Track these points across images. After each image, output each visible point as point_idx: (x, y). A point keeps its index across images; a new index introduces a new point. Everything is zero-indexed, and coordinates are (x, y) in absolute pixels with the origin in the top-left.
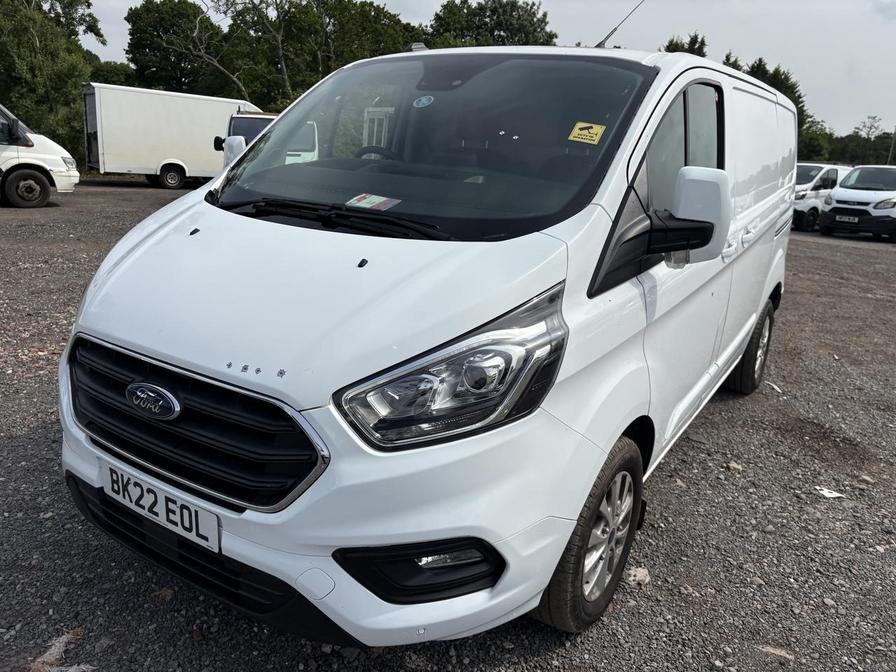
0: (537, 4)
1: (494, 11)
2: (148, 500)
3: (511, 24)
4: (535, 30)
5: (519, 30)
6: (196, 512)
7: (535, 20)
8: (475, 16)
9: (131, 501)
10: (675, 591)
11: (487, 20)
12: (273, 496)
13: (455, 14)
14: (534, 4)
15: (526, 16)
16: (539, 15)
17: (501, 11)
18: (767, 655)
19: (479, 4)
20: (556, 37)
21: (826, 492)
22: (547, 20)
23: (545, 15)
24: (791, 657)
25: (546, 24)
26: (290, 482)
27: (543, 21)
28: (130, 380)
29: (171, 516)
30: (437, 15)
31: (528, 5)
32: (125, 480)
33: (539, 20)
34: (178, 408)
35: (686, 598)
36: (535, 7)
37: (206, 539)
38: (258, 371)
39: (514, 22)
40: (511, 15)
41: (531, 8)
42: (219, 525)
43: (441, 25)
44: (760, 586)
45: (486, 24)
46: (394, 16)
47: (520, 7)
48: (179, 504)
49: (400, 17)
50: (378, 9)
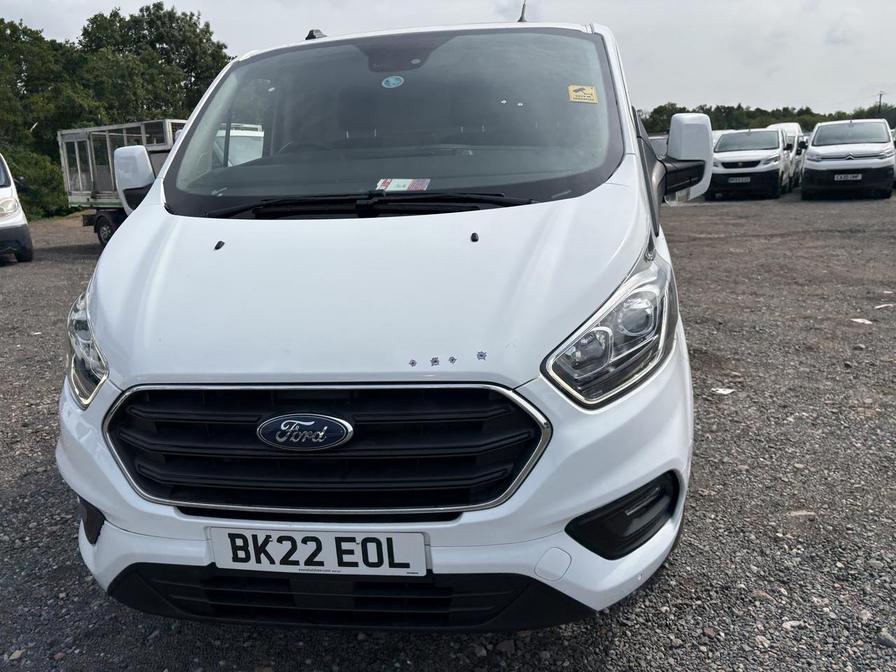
0: (196, 14)
1: (151, 23)
2: (303, 552)
3: (173, 36)
4: (201, 41)
5: (183, 42)
6: (389, 541)
7: (198, 31)
8: (130, 29)
9: (272, 562)
10: (697, 496)
11: (146, 32)
12: (494, 489)
13: (106, 29)
14: (192, 15)
15: (187, 27)
16: (201, 26)
17: (159, 23)
18: (797, 518)
19: (131, 16)
20: (226, 47)
21: (721, 391)
22: (211, 29)
23: (207, 25)
24: (813, 513)
25: (211, 33)
26: (510, 467)
27: (207, 30)
28: (255, 419)
29: (346, 558)
30: (85, 29)
31: (186, 15)
32: (260, 541)
33: (202, 31)
34: (350, 428)
35: (709, 498)
36: (195, 18)
37: (406, 566)
38: (452, 360)
39: (176, 33)
40: (171, 27)
41: (191, 18)
42: (427, 545)
43: (91, 41)
44: (747, 471)
45: (144, 36)
46: (37, 32)
47: (179, 18)
48: (359, 540)
49: (43, 35)
50: (12, 25)
